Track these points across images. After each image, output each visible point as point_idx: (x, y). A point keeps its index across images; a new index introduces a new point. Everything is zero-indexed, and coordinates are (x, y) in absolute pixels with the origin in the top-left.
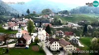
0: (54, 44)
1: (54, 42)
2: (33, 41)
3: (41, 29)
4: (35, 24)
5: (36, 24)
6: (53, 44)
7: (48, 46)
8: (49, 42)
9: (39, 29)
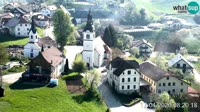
0: (125, 75)
1: (126, 71)
2: (70, 67)
3: (92, 35)
4: (74, 22)
5: (78, 20)
6: (121, 76)
7: (110, 81)
8: (112, 70)
9: (85, 34)
